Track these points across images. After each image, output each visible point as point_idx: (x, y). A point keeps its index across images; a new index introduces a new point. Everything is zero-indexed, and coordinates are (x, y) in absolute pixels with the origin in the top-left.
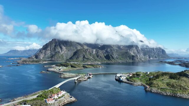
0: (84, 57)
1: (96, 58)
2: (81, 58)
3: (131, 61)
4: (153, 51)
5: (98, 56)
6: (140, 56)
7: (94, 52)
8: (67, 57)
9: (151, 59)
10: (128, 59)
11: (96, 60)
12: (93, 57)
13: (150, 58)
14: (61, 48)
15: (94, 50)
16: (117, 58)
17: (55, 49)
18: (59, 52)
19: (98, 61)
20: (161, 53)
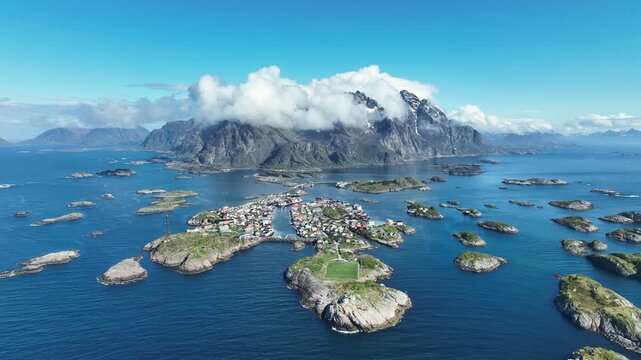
0: (292, 159)
1: (313, 160)
2: (287, 162)
3: (382, 164)
4: (448, 135)
5: (315, 157)
6: (407, 152)
7: (309, 149)
8: (258, 160)
9: (439, 156)
10: (377, 159)
11: (312, 164)
12: (308, 159)
13: (435, 154)
14: (246, 142)
15: (309, 145)
16: (354, 158)
17: (234, 144)
18: (243, 150)
19: (317, 166)
20: (471, 140)
